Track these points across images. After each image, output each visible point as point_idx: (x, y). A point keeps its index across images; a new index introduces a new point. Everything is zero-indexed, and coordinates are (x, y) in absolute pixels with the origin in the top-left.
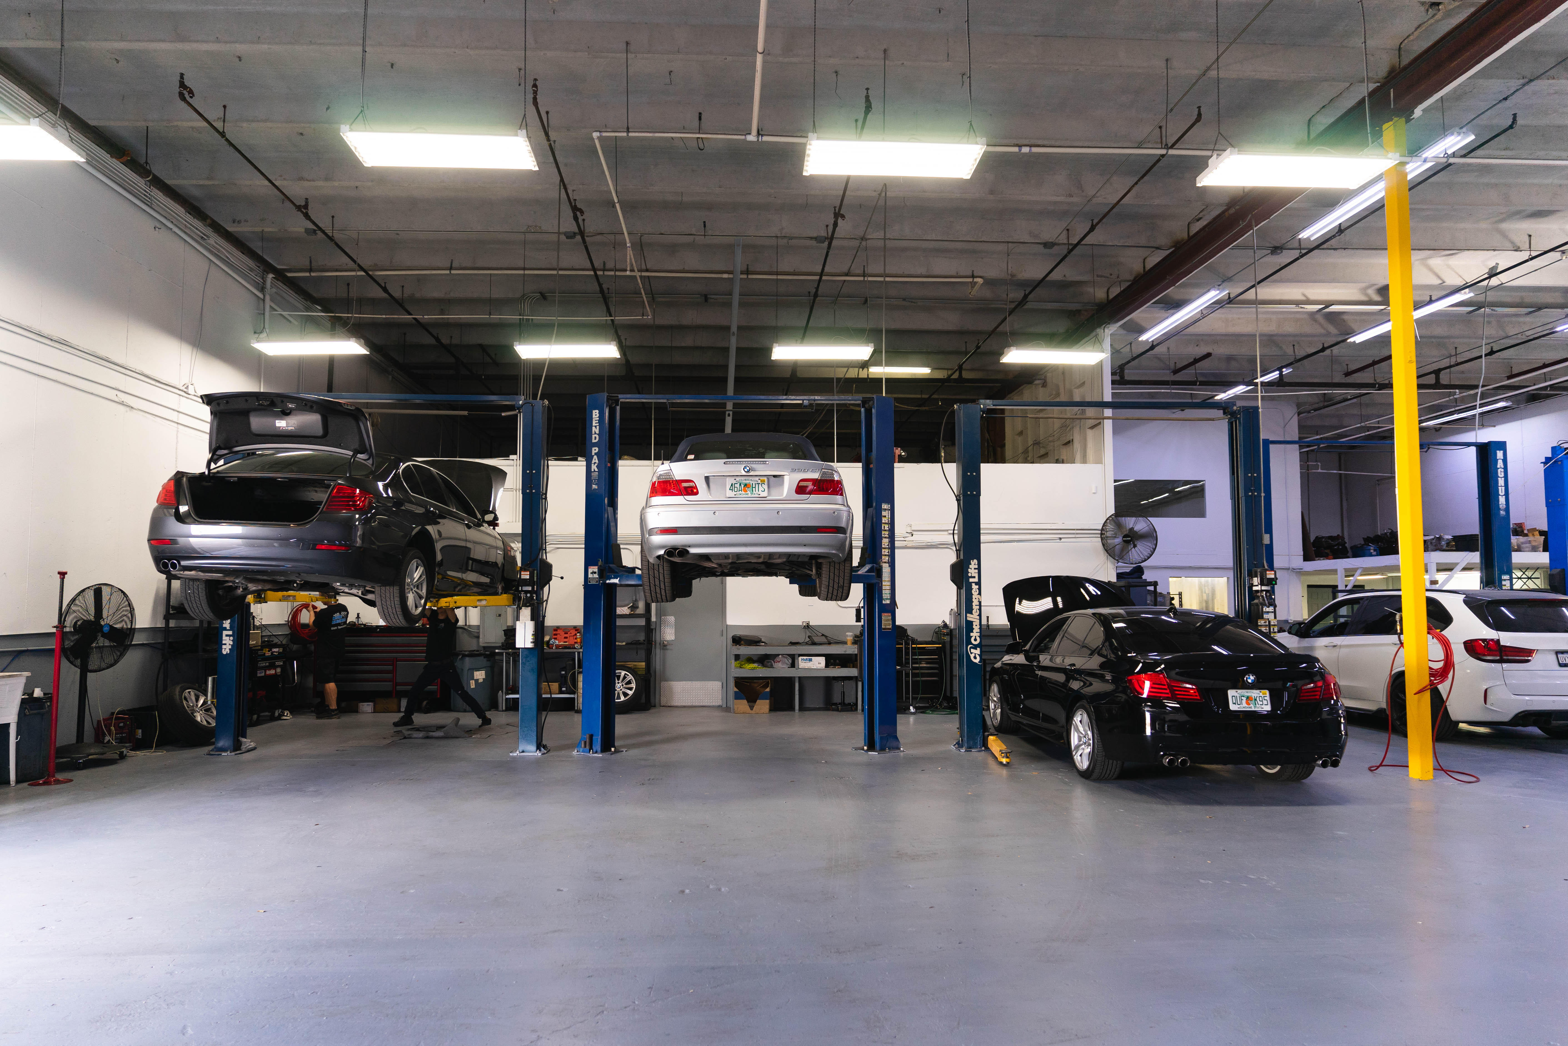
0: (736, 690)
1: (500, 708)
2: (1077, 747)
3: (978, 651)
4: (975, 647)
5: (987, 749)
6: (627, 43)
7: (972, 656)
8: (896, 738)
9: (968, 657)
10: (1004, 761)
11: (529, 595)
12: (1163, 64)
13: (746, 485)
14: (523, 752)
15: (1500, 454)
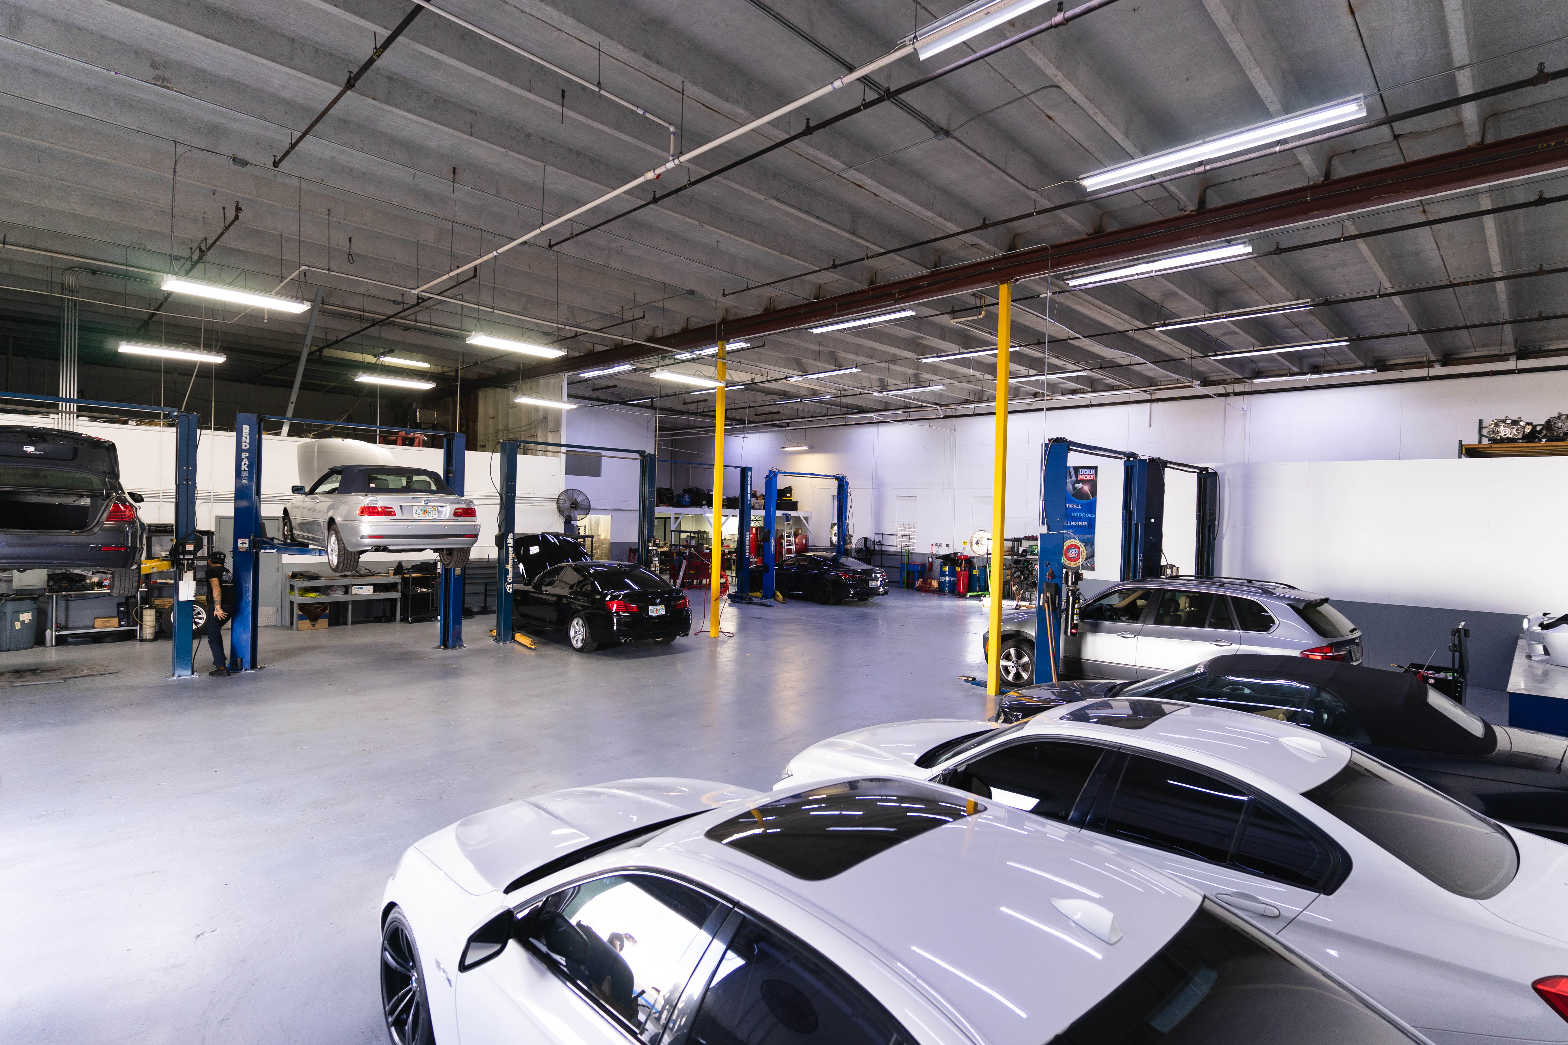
0: (300, 613)
1: (48, 644)
2: (574, 637)
3: (511, 586)
4: (510, 584)
5: (515, 641)
6: (329, 210)
7: (508, 589)
8: (461, 639)
9: (506, 589)
10: (533, 647)
11: (190, 562)
12: (633, 295)
13: (425, 511)
14: (179, 676)
15: (749, 473)
